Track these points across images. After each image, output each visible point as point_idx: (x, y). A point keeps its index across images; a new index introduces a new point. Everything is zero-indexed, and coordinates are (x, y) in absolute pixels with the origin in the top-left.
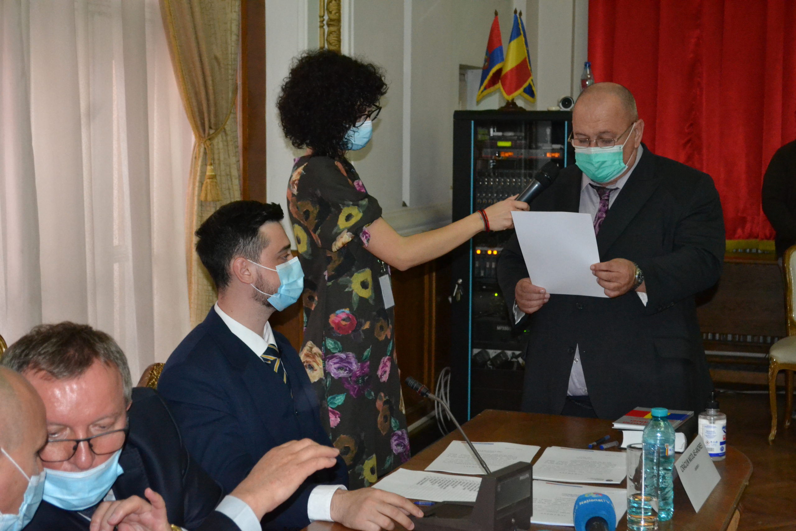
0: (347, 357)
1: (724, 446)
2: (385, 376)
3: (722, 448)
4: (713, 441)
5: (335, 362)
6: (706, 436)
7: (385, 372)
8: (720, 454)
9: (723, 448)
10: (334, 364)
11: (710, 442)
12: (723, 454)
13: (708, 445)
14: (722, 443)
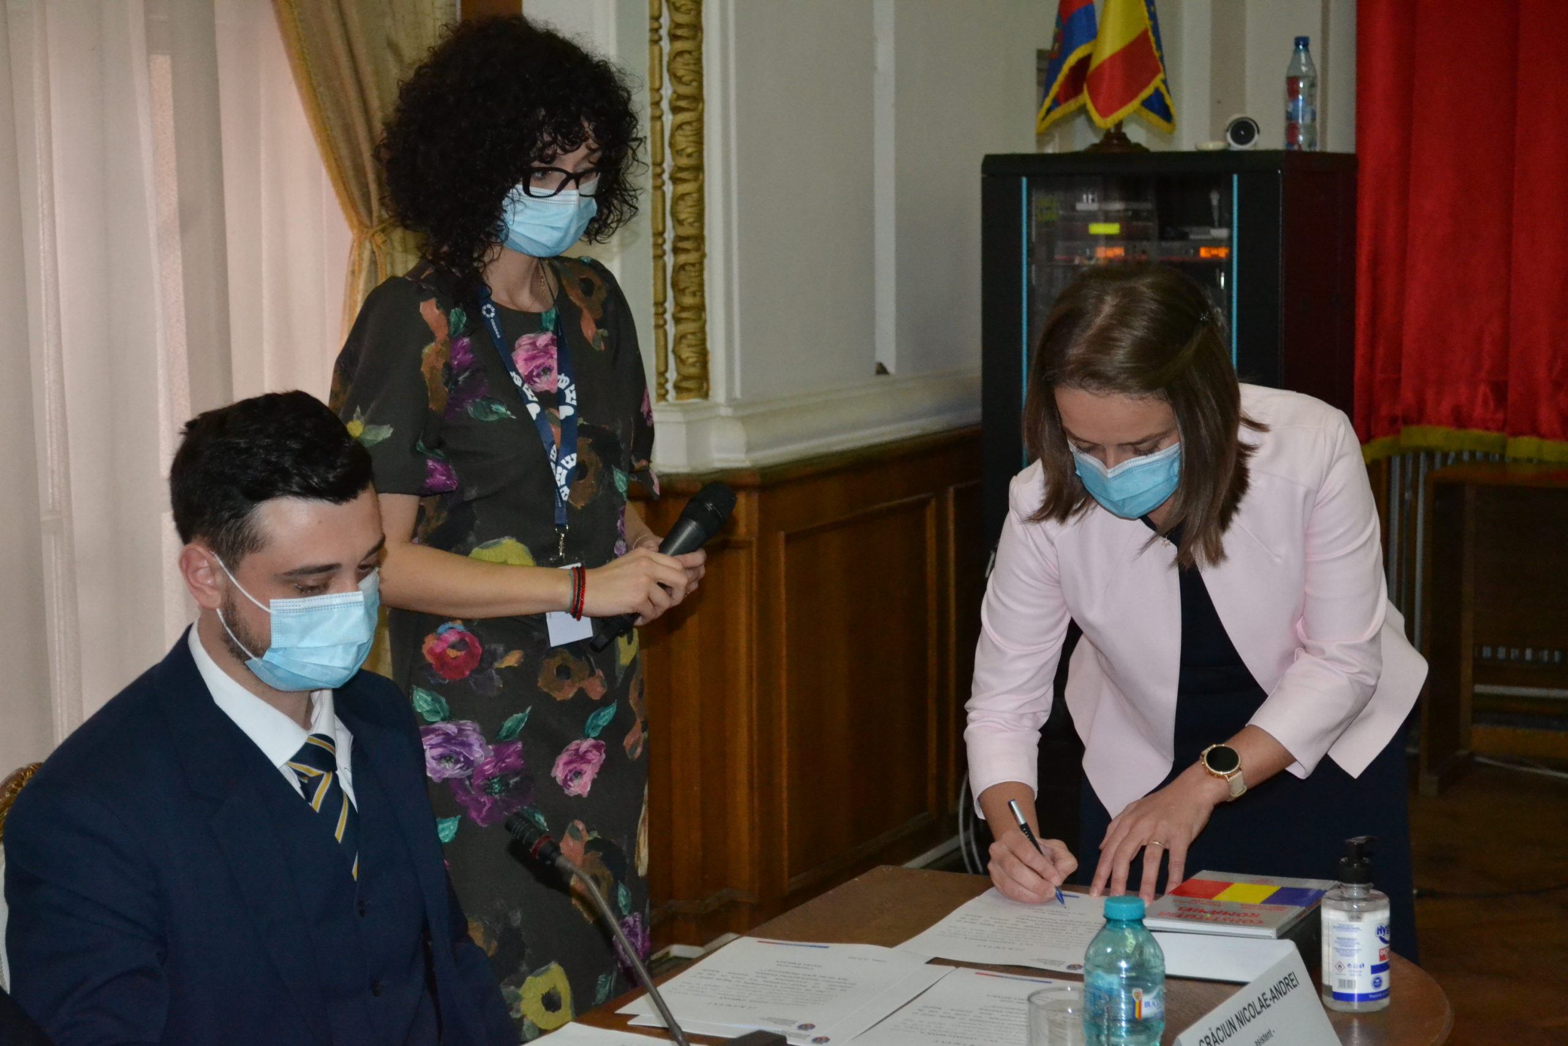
0: (461, 731)
1: (1384, 976)
2: (576, 782)
3: (1377, 981)
4: (1352, 965)
5: (434, 743)
6: (1337, 950)
7: (579, 774)
8: (1370, 996)
9: (1381, 981)
10: (431, 748)
11: (1346, 966)
12: (1380, 995)
13: (1343, 972)
14: (1375, 969)
